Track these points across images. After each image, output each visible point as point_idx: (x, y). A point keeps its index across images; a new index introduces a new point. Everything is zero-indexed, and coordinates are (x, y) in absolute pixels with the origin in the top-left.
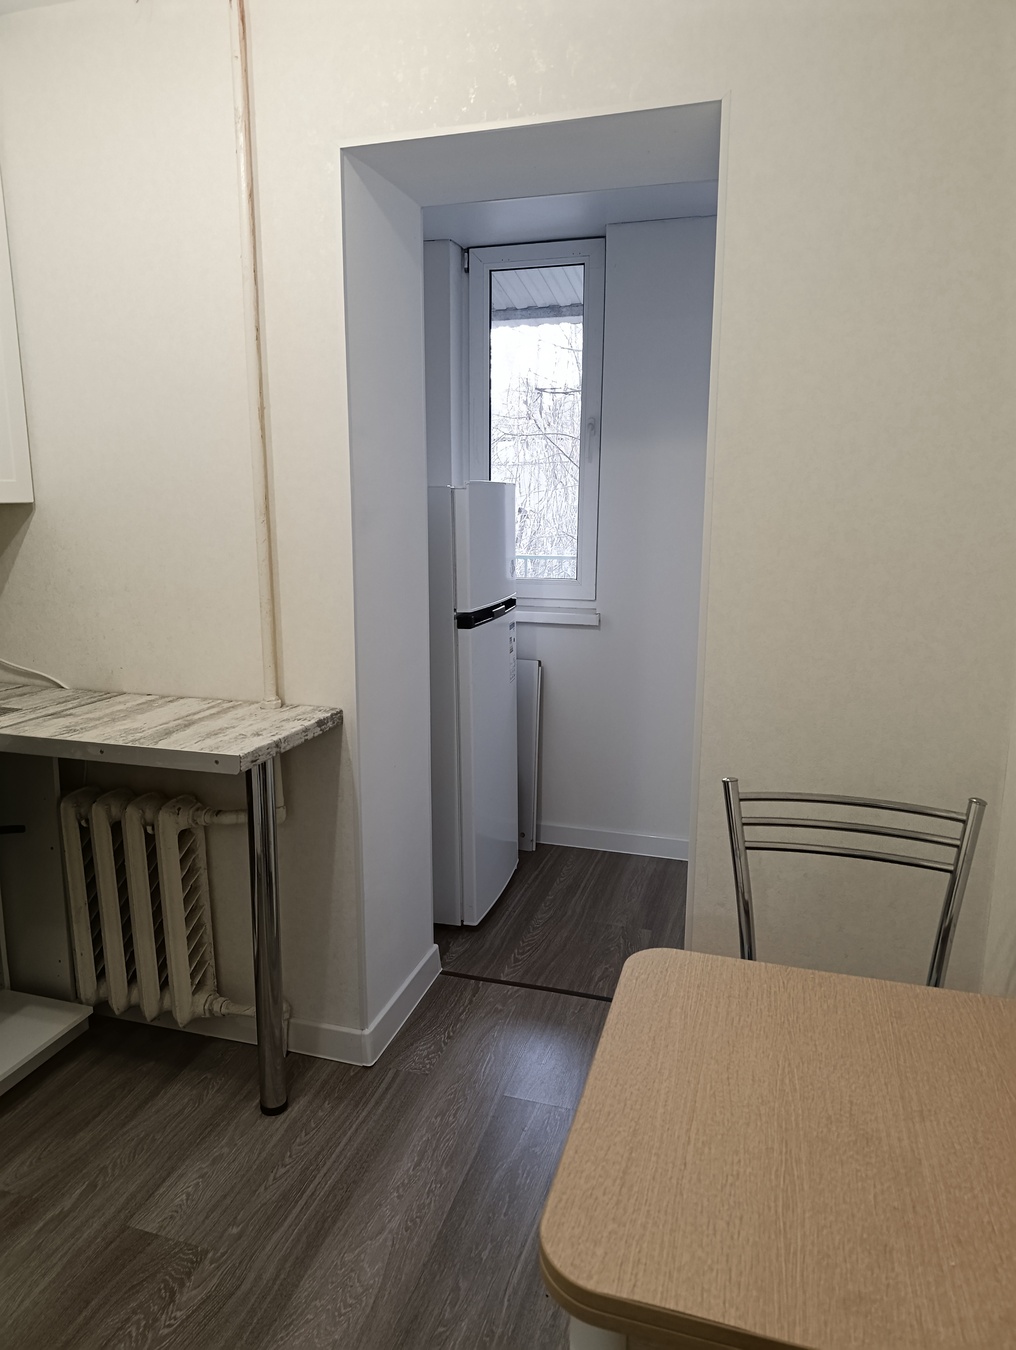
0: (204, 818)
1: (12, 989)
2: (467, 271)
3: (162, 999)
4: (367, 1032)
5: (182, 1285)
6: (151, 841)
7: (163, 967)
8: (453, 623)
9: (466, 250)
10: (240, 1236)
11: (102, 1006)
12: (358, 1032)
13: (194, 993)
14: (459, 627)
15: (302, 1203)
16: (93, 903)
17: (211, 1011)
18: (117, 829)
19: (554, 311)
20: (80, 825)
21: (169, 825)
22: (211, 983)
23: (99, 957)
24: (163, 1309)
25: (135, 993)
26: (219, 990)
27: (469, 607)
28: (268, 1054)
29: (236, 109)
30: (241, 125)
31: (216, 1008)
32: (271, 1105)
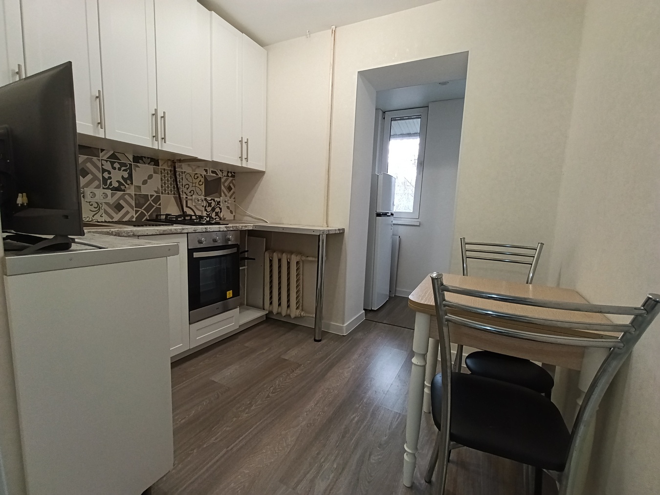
0: (304, 258)
1: (247, 305)
2: (384, 118)
3: (287, 311)
4: (344, 325)
5: (295, 370)
6: (289, 263)
7: (288, 301)
8: (375, 215)
9: (384, 113)
10: (310, 363)
11: (271, 312)
12: (342, 325)
13: (296, 309)
14: (377, 216)
15: (327, 359)
16: (271, 282)
17: (300, 315)
18: (280, 260)
19: (409, 135)
20: (270, 259)
21: (294, 259)
22: (300, 308)
23: (271, 298)
24: (291, 373)
25: (280, 309)
26: (302, 310)
27: (380, 211)
28: (317, 331)
29: (330, 63)
30: (331, 67)
31: (302, 314)
32: (317, 339)
